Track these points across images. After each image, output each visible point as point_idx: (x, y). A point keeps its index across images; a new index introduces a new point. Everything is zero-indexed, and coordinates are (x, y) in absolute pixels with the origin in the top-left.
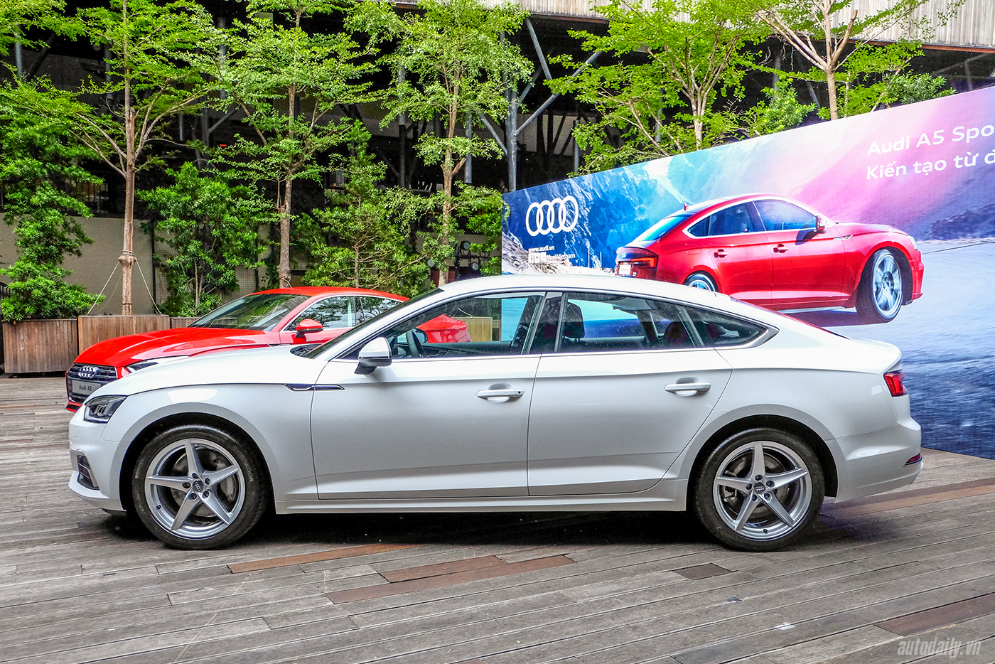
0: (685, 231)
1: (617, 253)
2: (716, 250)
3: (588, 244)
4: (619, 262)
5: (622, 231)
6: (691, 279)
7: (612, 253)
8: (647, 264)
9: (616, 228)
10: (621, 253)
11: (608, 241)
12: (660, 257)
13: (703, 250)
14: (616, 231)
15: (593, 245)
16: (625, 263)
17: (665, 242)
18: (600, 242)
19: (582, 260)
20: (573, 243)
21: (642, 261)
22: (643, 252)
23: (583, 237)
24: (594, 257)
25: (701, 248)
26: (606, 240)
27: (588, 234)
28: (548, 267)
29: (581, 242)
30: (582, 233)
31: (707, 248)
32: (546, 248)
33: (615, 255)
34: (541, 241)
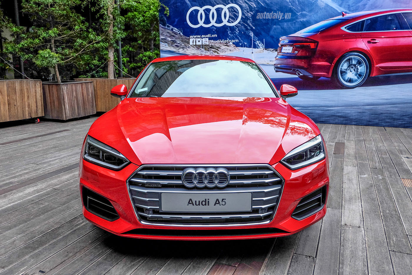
0: (343, 28)
1: (280, 39)
2: (370, 39)
3: (252, 34)
4: (282, 45)
5: (285, 27)
6: (347, 55)
7: (275, 40)
8: (308, 47)
9: (279, 25)
10: (284, 40)
11: (272, 33)
12: (320, 43)
13: (357, 39)
14: (279, 27)
15: (257, 34)
16: (288, 46)
17: (325, 34)
18: (263, 33)
19: (246, 43)
20: (237, 33)
21: (303, 45)
22: (304, 39)
23: (247, 29)
24: (258, 42)
25: (356, 38)
26: (269, 32)
27: (252, 28)
28: (211, 48)
29: (245, 33)
30: (245, 27)
31: (361, 38)
32: (209, 36)
33: (279, 41)
34: (202, 32)
